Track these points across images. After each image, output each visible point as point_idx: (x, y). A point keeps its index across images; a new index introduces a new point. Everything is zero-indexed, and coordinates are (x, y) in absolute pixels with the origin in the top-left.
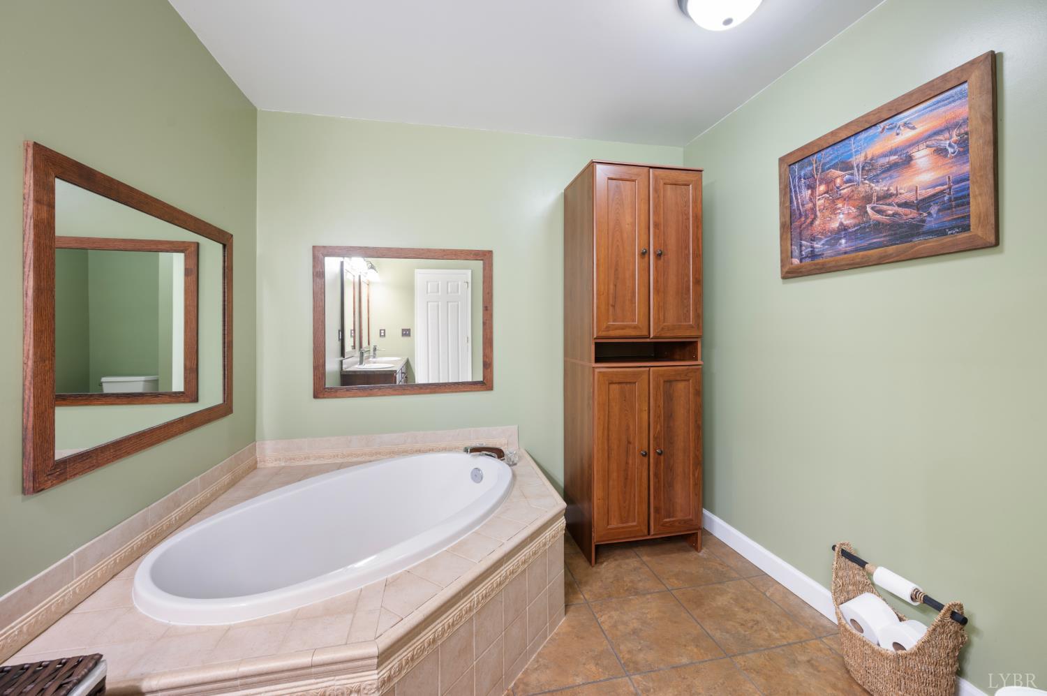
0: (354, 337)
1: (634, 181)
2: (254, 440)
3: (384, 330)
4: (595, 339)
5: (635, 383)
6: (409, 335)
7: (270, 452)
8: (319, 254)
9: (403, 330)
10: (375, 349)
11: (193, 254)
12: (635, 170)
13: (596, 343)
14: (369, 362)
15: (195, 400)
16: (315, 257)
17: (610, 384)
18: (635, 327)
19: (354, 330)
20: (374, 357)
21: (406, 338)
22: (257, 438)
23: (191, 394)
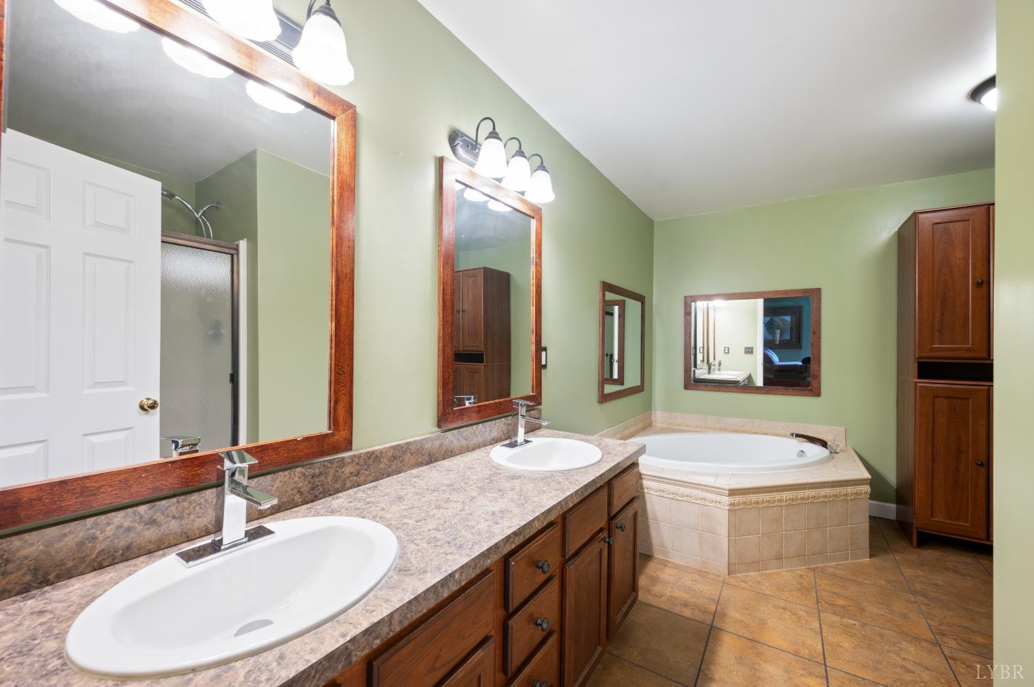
0: (703, 353)
1: (968, 220)
2: (651, 410)
3: (728, 348)
4: (918, 358)
5: (968, 399)
6: (752, 352)
7: (659, 416)
8: (688, 302)
9: (746, 348)
10: (720, 364)
11: (622, 306)
12: (969, 211)
13: (918, 362)
14: (715, 374)
15: (622, 384)
16: (686, 303)
17: (934, 397)
18: (968, 350)
19: (703, 347)
20: (719, 370)
21: (749, 356)
22: (653, 408)
23: (620, 381)
